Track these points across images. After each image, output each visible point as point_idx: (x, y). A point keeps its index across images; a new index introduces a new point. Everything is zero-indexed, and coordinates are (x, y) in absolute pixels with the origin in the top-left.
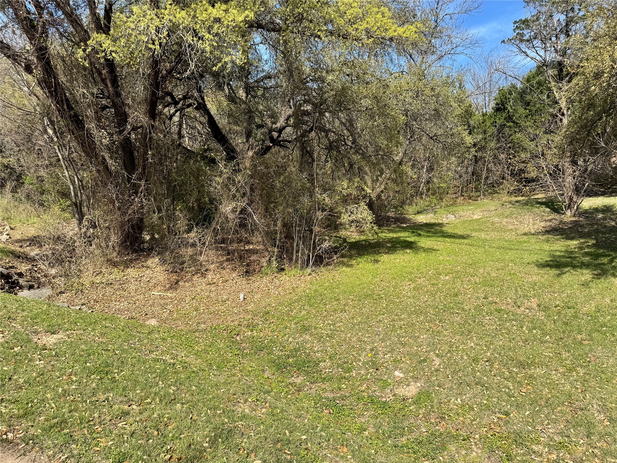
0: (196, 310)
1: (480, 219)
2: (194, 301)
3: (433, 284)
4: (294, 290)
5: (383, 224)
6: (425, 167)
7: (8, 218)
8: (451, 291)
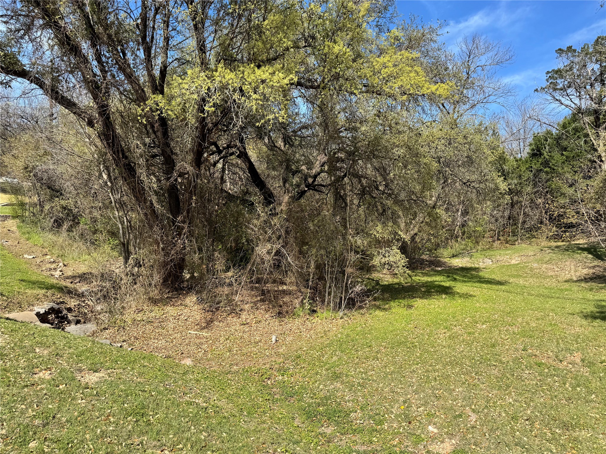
0: (230, 351)
1: (518, 264)
2: (228, 341)
3: (470, 333)
4: (325, 334)
5: (417, 267)
6: (460, 210)
7: (62, 256)
8: (488, 341)
